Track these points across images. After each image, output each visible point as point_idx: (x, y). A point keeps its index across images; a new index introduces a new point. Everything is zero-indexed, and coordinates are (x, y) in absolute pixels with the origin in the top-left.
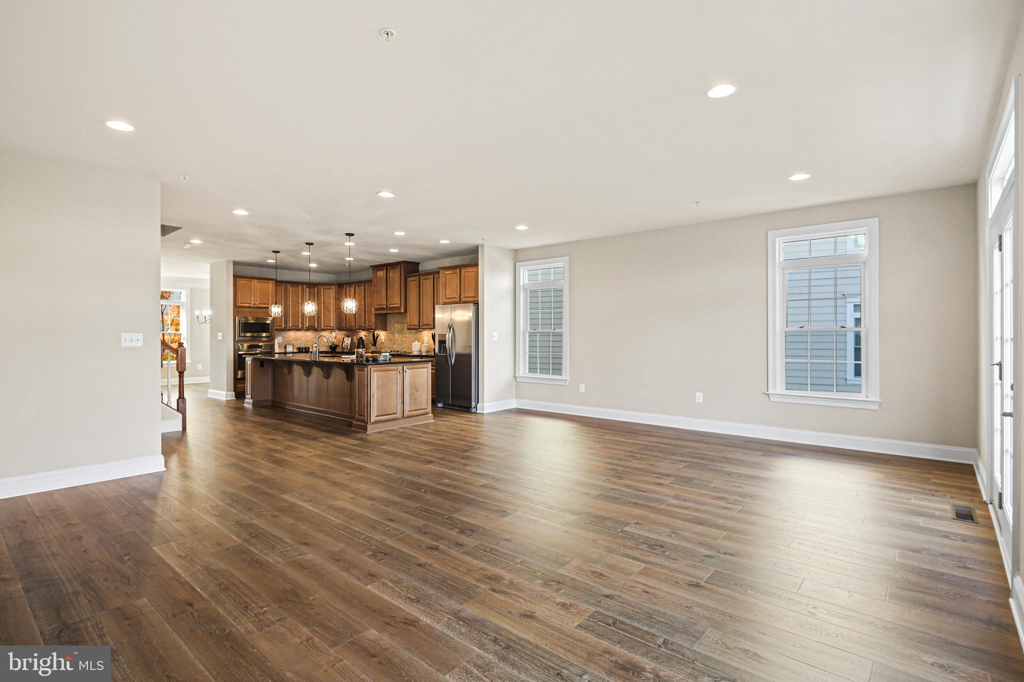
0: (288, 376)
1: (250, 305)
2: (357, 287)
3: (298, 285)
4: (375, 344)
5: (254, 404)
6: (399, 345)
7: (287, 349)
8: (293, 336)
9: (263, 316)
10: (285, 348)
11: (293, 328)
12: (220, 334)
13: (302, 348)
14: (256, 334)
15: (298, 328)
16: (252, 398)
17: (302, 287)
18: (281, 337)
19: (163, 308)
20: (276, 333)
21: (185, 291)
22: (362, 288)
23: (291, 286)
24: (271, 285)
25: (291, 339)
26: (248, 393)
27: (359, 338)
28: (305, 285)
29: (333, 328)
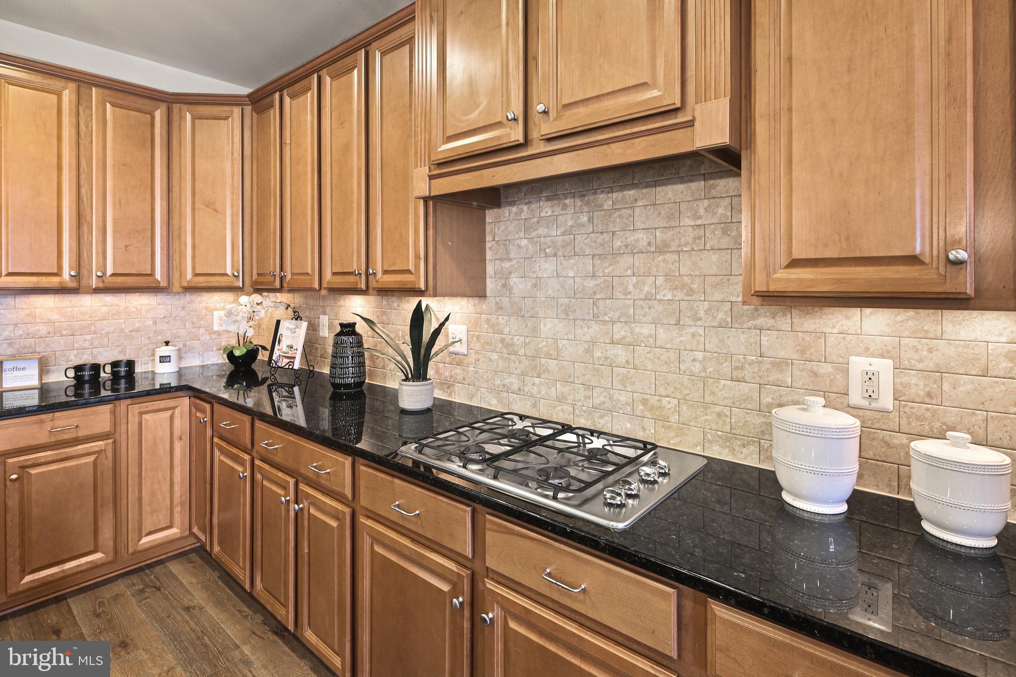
4: (421, 373)
27: (338, 329)
28: (96, 86)
29: (233, 279)
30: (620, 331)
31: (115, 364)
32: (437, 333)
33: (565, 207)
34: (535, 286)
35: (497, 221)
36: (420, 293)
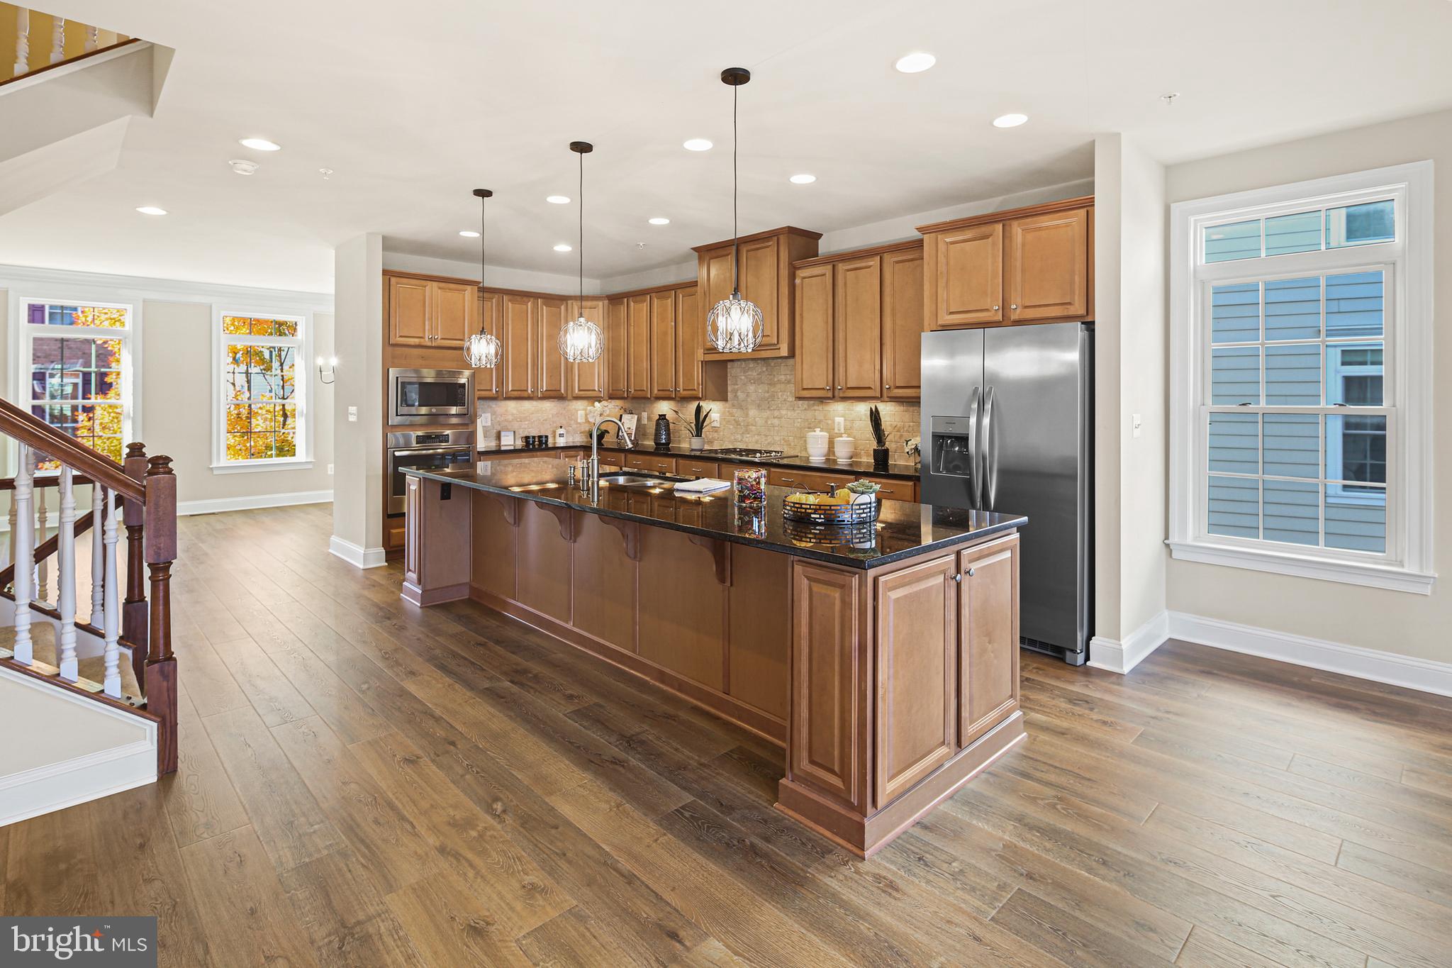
0: (515, 529)
1: (422, 340)
2: (655, 301)
3: (525, 299)
4: (699, 434)
5: (425, 598)
6: (759, 434)
7: (502, 439)
8: (515, 412)
9: (448, 366)
10: (498, 437)
11: (516, 394)
12: (353, 409)
13: (534, 437)
14: (434, 410)
15: (525, 394)
16: (419, 582)
17: (533, 303)
18: (489, 415)
19: (283, 354)
20: (479, 404)
21: (304, 318)
22: (669, 302)
23: (510, 300)
24: (469, 293)
25: (510, 418)
26: (412, 567)
27: (658, 417)
28: (540, 298)
29: (599, 393)
30: (776, 413)
31: (540, 437)
32: (706, 416)
33: (758, 364)
34: (747, 396)
35: (732, 368)
36: (699, 399)
